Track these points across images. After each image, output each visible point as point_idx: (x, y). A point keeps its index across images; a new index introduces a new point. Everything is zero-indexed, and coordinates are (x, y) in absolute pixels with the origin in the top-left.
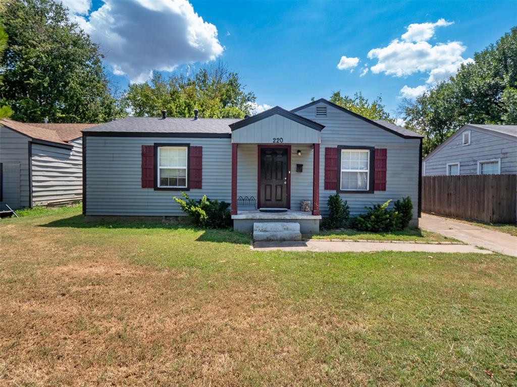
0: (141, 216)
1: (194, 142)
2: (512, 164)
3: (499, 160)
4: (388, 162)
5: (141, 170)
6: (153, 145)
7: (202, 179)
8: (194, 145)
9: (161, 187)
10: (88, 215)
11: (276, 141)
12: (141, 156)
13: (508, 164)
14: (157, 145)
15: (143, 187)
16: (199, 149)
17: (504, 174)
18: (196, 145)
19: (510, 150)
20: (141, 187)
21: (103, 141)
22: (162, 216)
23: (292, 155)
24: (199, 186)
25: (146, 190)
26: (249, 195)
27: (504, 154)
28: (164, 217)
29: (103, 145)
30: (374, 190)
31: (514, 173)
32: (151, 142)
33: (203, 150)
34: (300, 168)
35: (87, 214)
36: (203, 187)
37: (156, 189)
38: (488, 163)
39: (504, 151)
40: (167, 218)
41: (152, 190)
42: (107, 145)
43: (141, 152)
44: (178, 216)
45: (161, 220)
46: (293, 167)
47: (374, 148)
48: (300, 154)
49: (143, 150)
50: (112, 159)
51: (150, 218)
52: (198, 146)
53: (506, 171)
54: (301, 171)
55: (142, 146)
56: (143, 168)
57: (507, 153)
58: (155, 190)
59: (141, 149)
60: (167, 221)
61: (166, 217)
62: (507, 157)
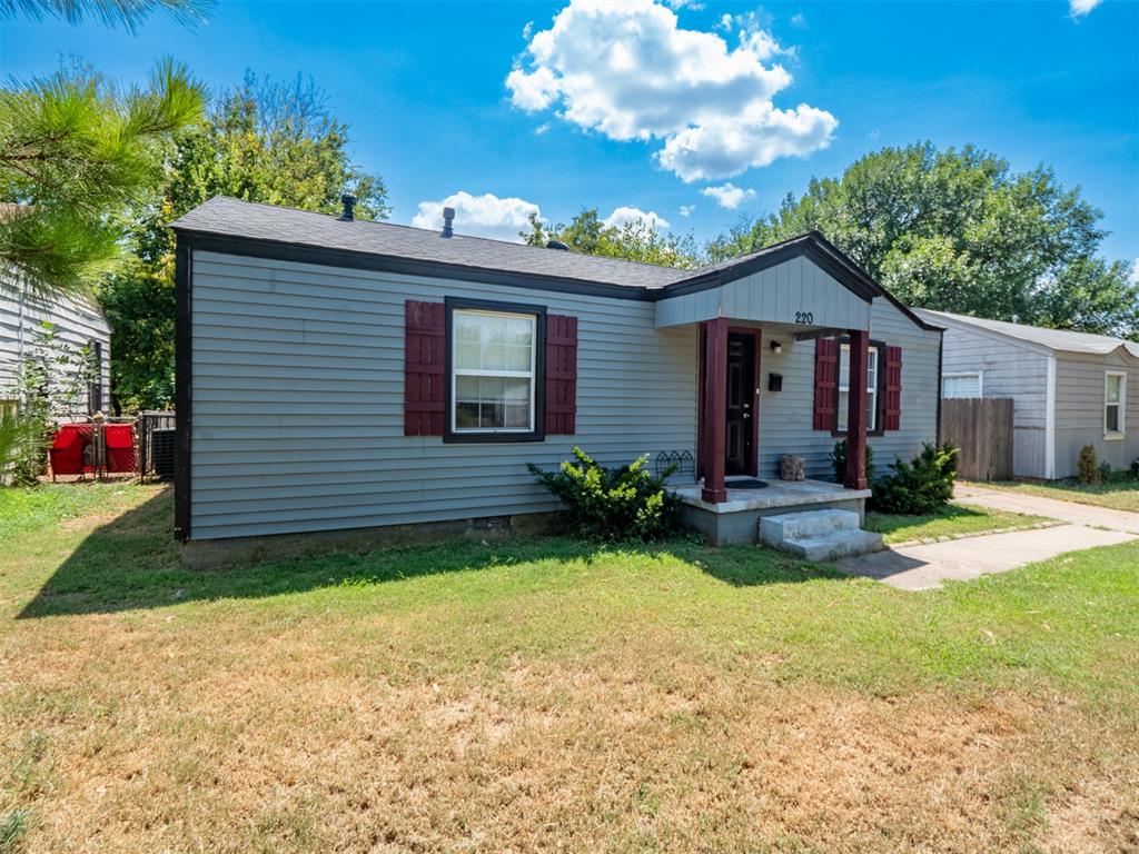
0: (400, 525)
1: (558, 304)
2: (1004, 382)
3: (980, 374)
4: (903, 373)
5: (401, 378)
6: (442, 301)
7: (575, 408)
8: (558, 313)
9: (459, 432)
10: (198, 541)
11: (801, 319)
12: (401, 333)
13: (998, 382)
14: (452, 303)
15: (409, 432)
16: (570, 324)
17: (989, 397)
18: (562, 313)
19: (1000, 358)
20: (402, 433)
21: (266, 275)
22: (463, 520)
23: (762, 351)
24: (567, 428)
25: (417, 441)
26: (681, 448)
27: (989, 363)
28: (470, 522)
29: (266, 287)
30: (884, 429)
31: (1009, 396)
32: (433, 291)
33: (580, 326)
34: (775, 383)
35: (196, 536)
36: (578, 430)
37: (450, 438)
38: (955, 378)
39: (988, 359)
40: (478, 525)
41: (438, 441)
42: (279, 288)
43: (402, 323)
44: (510, 516)
45: (462, 532)
46: (764, 379)
47: (884, 344)
48: (778, 350)
49: (408, 317)
50: (298, 338)
51: (426, 529)
52: (567, 314)
53: (993, 392)
54: (779, 389)
55: (408, 304)
56: (407, 373)
57: (994, 363)
58: (445, 442)
59: (402, 311)
60: (480, 532)
61: (476, 519)
62: (994, 370)
